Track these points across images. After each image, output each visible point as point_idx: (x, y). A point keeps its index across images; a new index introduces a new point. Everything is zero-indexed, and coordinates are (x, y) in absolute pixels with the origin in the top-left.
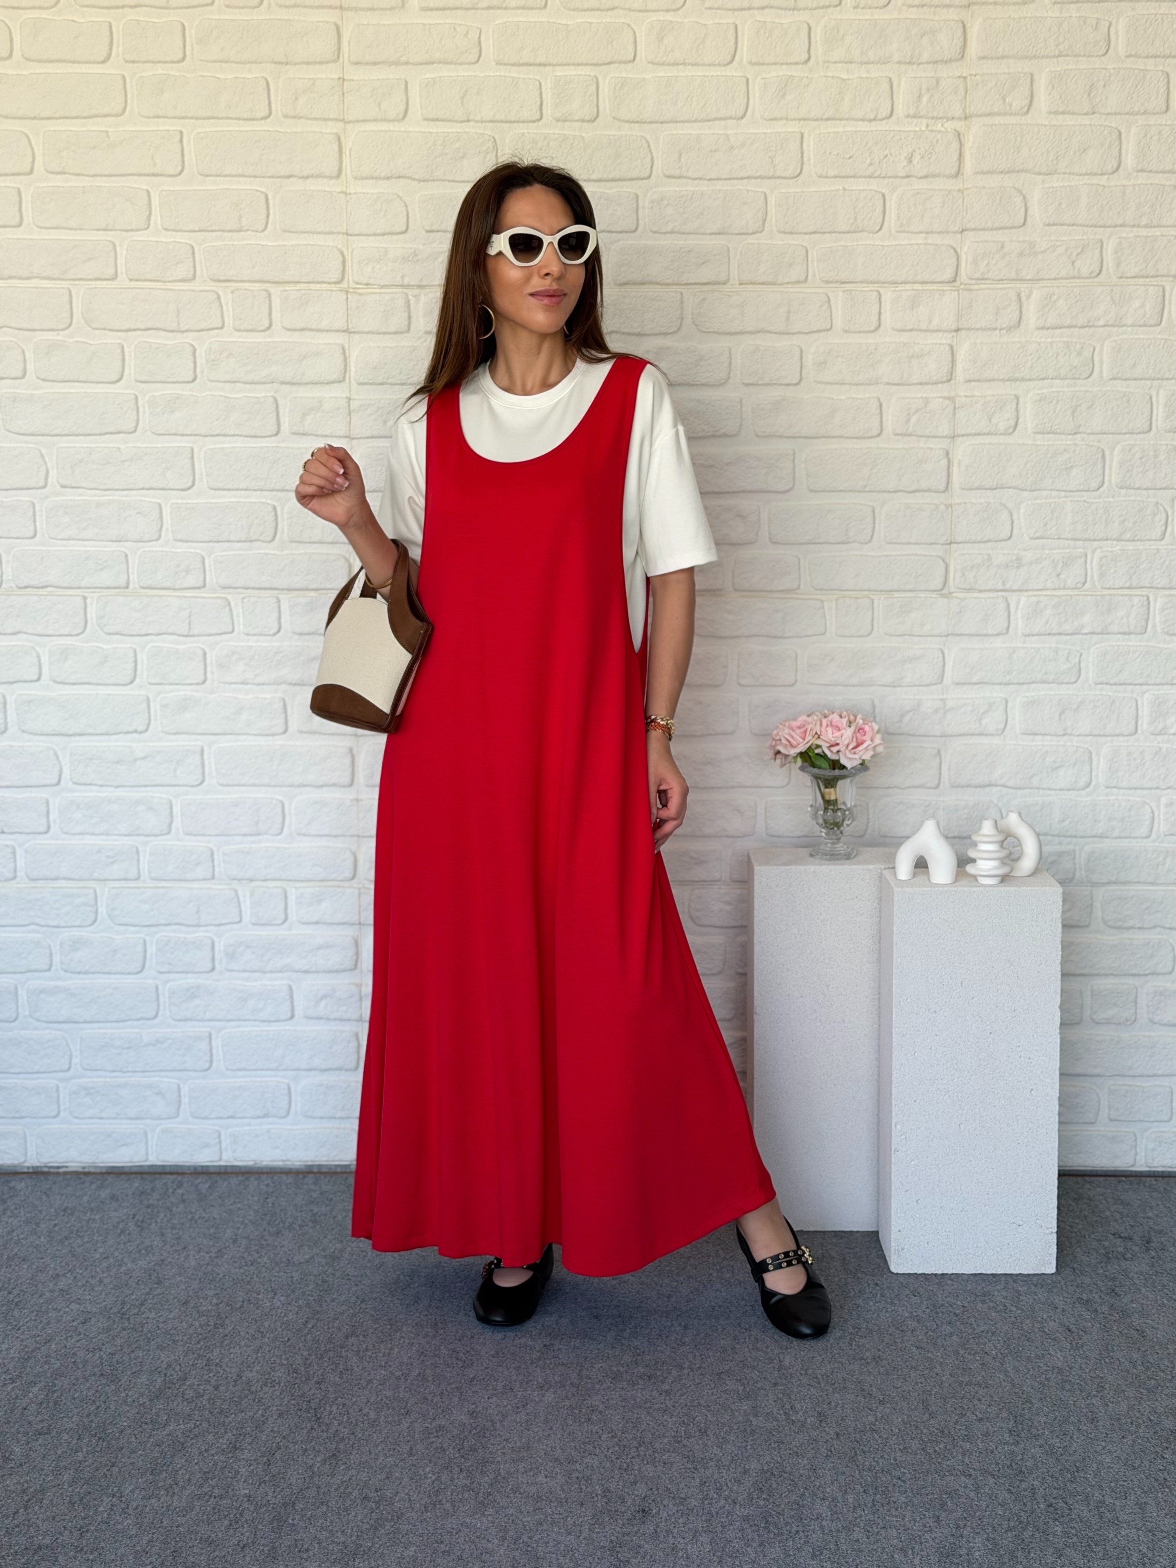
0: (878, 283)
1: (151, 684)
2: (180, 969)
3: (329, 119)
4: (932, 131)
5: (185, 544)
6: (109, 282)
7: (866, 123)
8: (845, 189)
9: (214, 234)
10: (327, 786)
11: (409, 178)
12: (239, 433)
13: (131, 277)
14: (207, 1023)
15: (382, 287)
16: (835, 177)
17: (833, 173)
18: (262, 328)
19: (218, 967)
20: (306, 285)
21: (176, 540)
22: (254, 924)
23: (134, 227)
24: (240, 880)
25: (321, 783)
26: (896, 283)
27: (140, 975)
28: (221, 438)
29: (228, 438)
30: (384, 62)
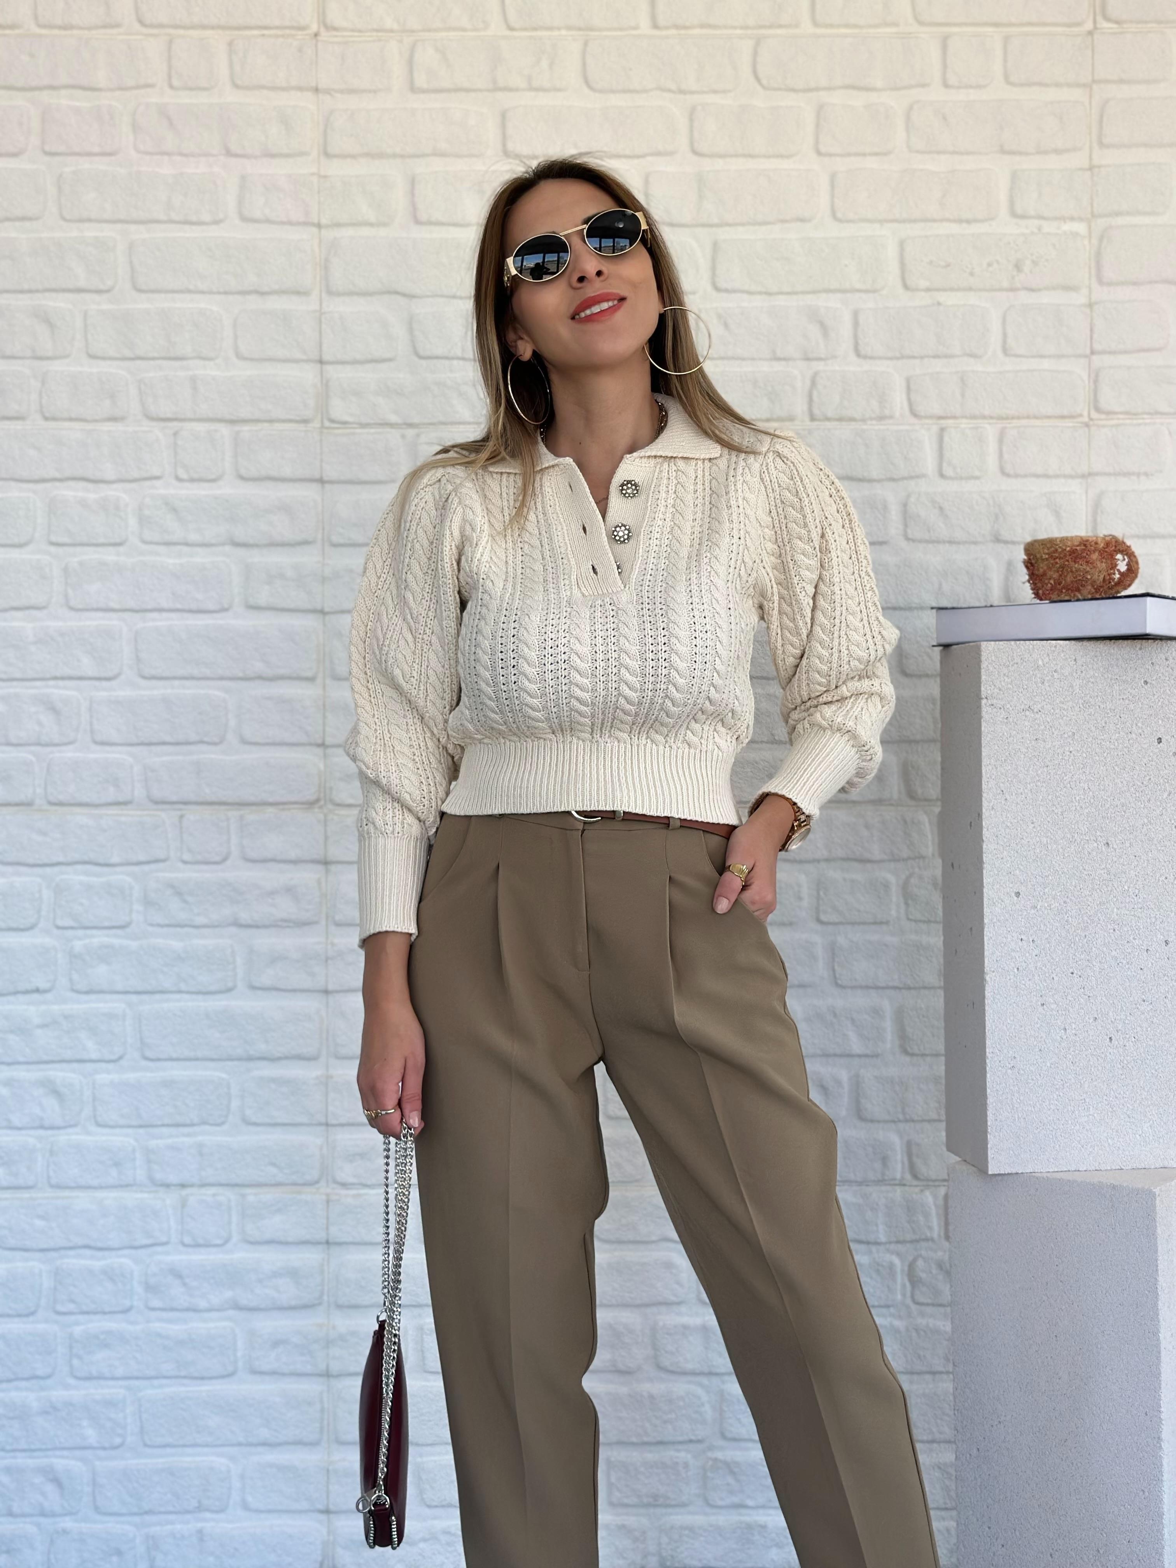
0: (984, 417)
1: (58, 927)
2: (85, 1308)
3: (298, 224)
4: (1048, 234)
5: (108, 748)
6: (20, 422)
7: (964, 225)
8: (939, 304)
9: (152, 362)
10: (286, 1058)
11: (397, 293)
12: (179, 606)
13: (47, 415)
14: (121, 1383)
15: (363, 426)
16: (928, 290)
17: (924, 284)
18: (213, 477)
19: (135, 1303)
20: (266, 425)
21: (96, 743)
22: (184, 1245)
23: (50, 354)
24: (168, 1186)
25: (279, 1055)
26: (1007, 418)
27: (31, 1318)
28: (155, 615)
29: (165, 615)
30: (368, 155)
